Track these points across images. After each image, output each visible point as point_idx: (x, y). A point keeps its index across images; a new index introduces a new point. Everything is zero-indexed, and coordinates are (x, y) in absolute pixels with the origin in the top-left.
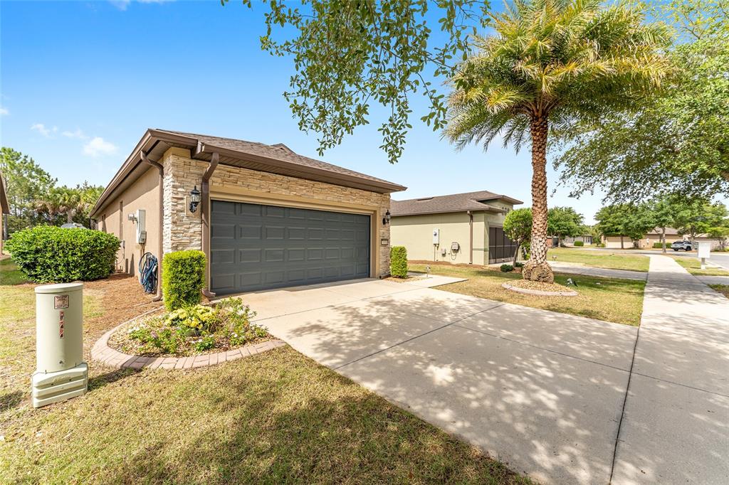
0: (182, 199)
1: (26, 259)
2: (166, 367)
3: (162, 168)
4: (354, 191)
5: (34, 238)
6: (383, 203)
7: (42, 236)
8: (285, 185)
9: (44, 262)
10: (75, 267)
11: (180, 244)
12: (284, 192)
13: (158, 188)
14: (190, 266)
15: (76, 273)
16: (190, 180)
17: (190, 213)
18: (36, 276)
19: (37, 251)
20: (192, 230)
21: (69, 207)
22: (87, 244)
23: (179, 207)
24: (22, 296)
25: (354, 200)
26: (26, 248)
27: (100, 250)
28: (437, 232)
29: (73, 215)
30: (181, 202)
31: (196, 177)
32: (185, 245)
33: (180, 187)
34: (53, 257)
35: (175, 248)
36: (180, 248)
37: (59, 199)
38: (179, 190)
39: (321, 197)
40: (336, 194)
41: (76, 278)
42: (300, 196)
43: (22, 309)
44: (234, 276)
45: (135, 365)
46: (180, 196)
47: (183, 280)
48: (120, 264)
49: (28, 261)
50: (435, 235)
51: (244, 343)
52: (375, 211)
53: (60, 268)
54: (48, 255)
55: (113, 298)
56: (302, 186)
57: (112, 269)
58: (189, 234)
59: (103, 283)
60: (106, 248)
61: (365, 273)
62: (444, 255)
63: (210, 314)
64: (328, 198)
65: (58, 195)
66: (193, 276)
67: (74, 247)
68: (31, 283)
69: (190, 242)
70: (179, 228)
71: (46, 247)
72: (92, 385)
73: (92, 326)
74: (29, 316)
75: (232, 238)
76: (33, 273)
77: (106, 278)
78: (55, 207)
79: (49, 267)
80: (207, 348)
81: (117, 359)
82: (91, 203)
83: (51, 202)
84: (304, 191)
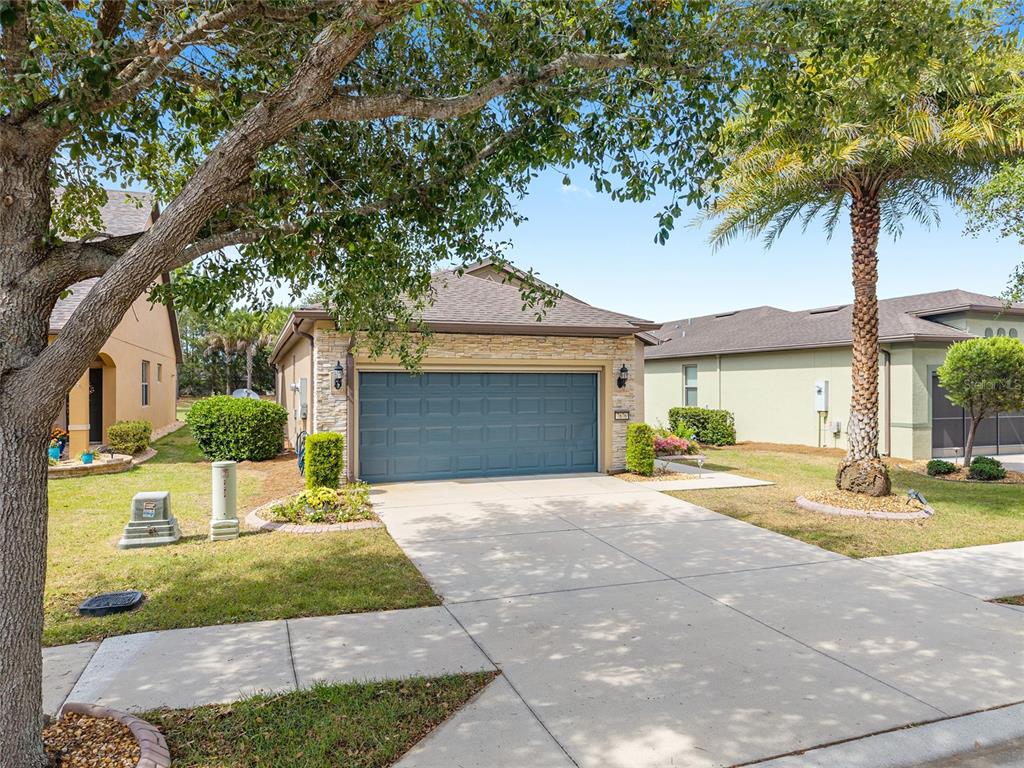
0: (327, 375)
1: (202, 434)
2: (287, 530)
3: (312, 338)
4: (559, 340)
5: (209, 411)
6: (619, 352)
7: (216, 408)
8: (448, 346)
9: (218, 438)
10: (244, 444)
11: (326, 424)
12: (447, 354)
13: (309, 358)
14: (328, 448)
15: (245, 452)
16: (333, 354)
17: (335, 390)
18: (211, 453)
19: (212, 425)
20: (337, 409)
21: (249, 342)
22: (255, 417)
23: (324, 384)
24: (201, 474)
25: (560, 354)
26: (203, 422)
27: (266, 425)
28: (822, 386)
29: (254, 354)
30: (325, 378)
31: (341, 349)
32: (330, 425)
33: (325, 362)
34: (225, 432)
35: (321, 428)
36: (326, 429)
37: (236, 330)
38: (325, 365)
39: (502, 355)
40: (527, 348)
41: (245, 457)
42: (471, 357)
43: (201, 486)
44: (388, 461)
45: (269, 528)
46: (325, 372)
47: (322, 463)
48: (291, 441)
49: (205, 437)
50: (820, 391)
51: (349, 520)
52: (603, 367)
53: (231, 445)
54: (221, 430)
55: (272, 481)
56: (473, 343)
57: (280, 448)
58: (334, 414)
59: (269, 464)
60: (272, 422)
61: (589, 464)
62: (837, 435)
63: (330, 495)
64: (514, 356)
65: (236, 325)
66: (331, 459)
67: (243, 420)
68: (208, 461)
69: (336, 422)
70: (324, 407)
71: (219, 421)
72: (241, 535)
73: (250, 503)
74: (206, 492)
75: (385, 415)
76: (210, 450)
77: (273, 458)
78: (232, 342)
79: (222, 443)
80: (317, 521)
81: (259, 523)
82: (275, 333)
83: (228, 335)
84: (477, 350)
